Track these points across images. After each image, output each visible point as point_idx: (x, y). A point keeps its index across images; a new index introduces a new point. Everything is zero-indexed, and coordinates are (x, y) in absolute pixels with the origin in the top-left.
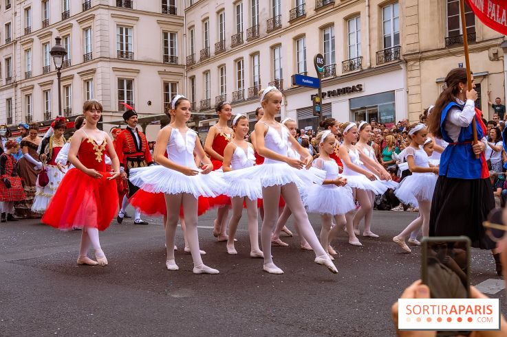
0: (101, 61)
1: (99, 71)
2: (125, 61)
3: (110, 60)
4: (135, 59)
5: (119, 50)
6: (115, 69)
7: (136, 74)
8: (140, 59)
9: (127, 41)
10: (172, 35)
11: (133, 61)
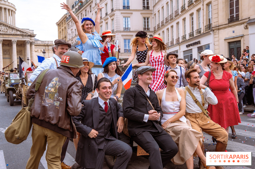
0: (117, 32)
1: (116, 36)
2: (127, 32)
3: (120, 32)
4: (131, 31)
5: (125, 27)
6: (122, 36)
7: (131, 37)
8: (133, 30)
9: (128, 23)
10: (148, 19)
11: (130, 31)
